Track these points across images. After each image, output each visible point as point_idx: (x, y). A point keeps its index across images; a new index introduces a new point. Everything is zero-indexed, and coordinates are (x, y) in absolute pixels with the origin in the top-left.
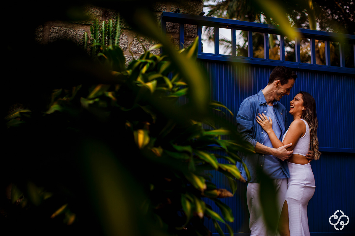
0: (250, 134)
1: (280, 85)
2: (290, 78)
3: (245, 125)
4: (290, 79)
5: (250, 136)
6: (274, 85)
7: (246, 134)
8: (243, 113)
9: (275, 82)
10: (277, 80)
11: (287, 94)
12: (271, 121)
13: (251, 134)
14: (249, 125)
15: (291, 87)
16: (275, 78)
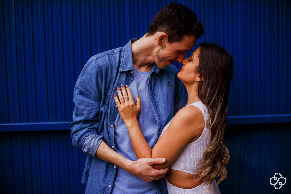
0: (91, 125)
1: (166, 41)
2: (188, 33)
3: (84, 110)
4: (187, 35)
5: (92, 128)
6: (156, 39)
7: (84, 126)
8: (84, 84)
9: (159, 34)
10: (161, 31)
11: (178, 60)
12: (138, 103)
13: (95, 126)
14: (92, 109)
15: (188, 49)
16: (159, 28)
